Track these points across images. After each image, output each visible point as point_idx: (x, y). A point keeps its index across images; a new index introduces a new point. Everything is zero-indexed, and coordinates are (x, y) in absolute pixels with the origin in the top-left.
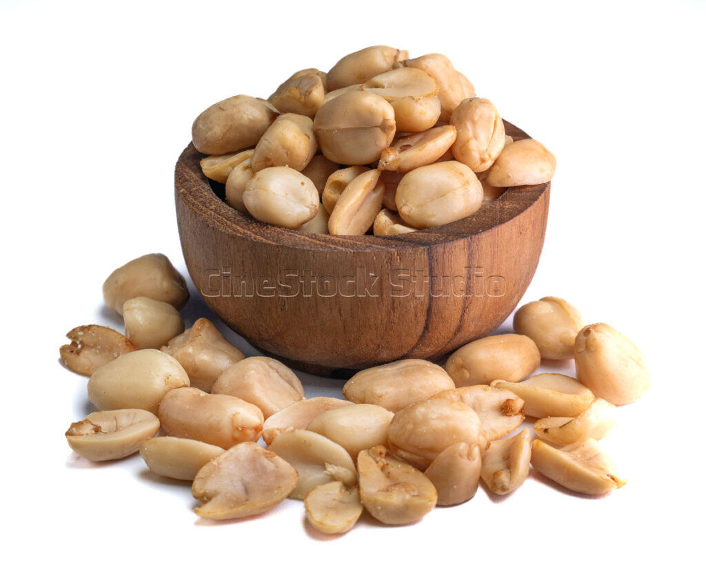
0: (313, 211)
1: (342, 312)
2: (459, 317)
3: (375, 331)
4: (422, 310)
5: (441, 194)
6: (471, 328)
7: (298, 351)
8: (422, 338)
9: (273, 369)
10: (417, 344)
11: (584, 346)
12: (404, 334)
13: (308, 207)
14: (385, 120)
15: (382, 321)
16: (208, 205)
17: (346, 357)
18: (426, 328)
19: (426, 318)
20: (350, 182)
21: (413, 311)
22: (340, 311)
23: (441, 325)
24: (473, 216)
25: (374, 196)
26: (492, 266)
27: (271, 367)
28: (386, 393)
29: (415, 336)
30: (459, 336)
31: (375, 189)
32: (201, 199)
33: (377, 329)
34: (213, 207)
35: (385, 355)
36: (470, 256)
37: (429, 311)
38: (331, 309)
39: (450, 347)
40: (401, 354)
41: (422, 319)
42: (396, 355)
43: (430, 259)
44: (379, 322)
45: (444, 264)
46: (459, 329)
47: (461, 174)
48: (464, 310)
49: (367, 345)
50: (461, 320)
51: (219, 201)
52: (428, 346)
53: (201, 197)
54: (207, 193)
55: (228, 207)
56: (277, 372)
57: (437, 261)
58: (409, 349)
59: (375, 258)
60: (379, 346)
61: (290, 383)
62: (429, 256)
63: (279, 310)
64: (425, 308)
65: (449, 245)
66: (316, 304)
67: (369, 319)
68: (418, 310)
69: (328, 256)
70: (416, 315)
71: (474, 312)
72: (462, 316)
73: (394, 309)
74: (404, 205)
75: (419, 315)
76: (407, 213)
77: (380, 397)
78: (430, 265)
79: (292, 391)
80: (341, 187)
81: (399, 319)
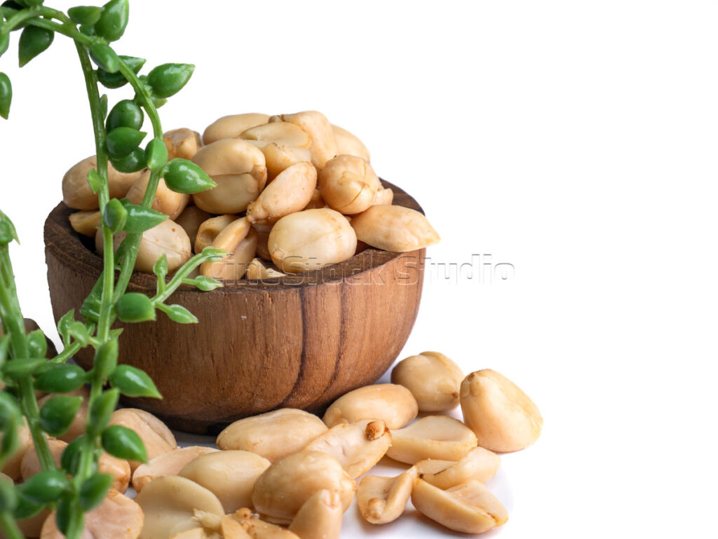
0: (185, 257)
1: (215, 358)
2: (334, 363)
3: (248, 378)
4: (296, 355)
5: (313, 239)
6: (347, 377)
7: (170, 403)
8: (297, 386)
9: (145, 421)
10: (292, 392)
11: (469, 390)
12: (278, 381)
13: (179, 253)
14: (255, 166)
15: (255, 366)
16: (77, 256)
17: (220, 408)
18: (301, 375)
19: (300, 363)
20: (222, 230)
21: (287, 355)
22: (212, 356)
23: (316, 371)
24: (346, 261)
25: (247, 244)
26: (367, 311)
27: (142, 419)
28: (261, 441)
29: (289, 383)
30: (335, 385)
31: (247, 237)
32: (70, 251)
33: (250, 376)
34: (82, 257)
35: (259, 404)
36: (343, 300)
37: (303, 356)
38: (203, 355)
39: (326, 397)
40: (276, 403)
41: (296, 365)
42: (271, 404)
43: (302, 301)
44: (252, 368)
45: (316, 307)
46: (335, 376)
47: (333, 219)
48: (339, 356)
49: (241, 393)
50: (337, 367)
51: (88, 252)
52: (304, 394)
53: (70, 249)
54: (76, 245)
55: (97, 257)
56: (148, 424)
57: (309, 302)
58: (285, 397)
59: (246, 300)
60: (253, 394)
61: (162, 435)
62: (302, 298)
63: (151, 358)
64: (299, 353)
65: (321, 287)
66: (188, 351)
67: (242, 365)
68: (292, 355)
69: (199, 299)
70: (290, 361)
71: (349, 359)
72: (337, 362)
73: (267, 353)
74: (276, 250)
75: (293, 360)
76: (279, 258)
77: (255, 444)
78: (303, 307)
79: (164, 443)
80: (212, 235)
81: (273, 364)
